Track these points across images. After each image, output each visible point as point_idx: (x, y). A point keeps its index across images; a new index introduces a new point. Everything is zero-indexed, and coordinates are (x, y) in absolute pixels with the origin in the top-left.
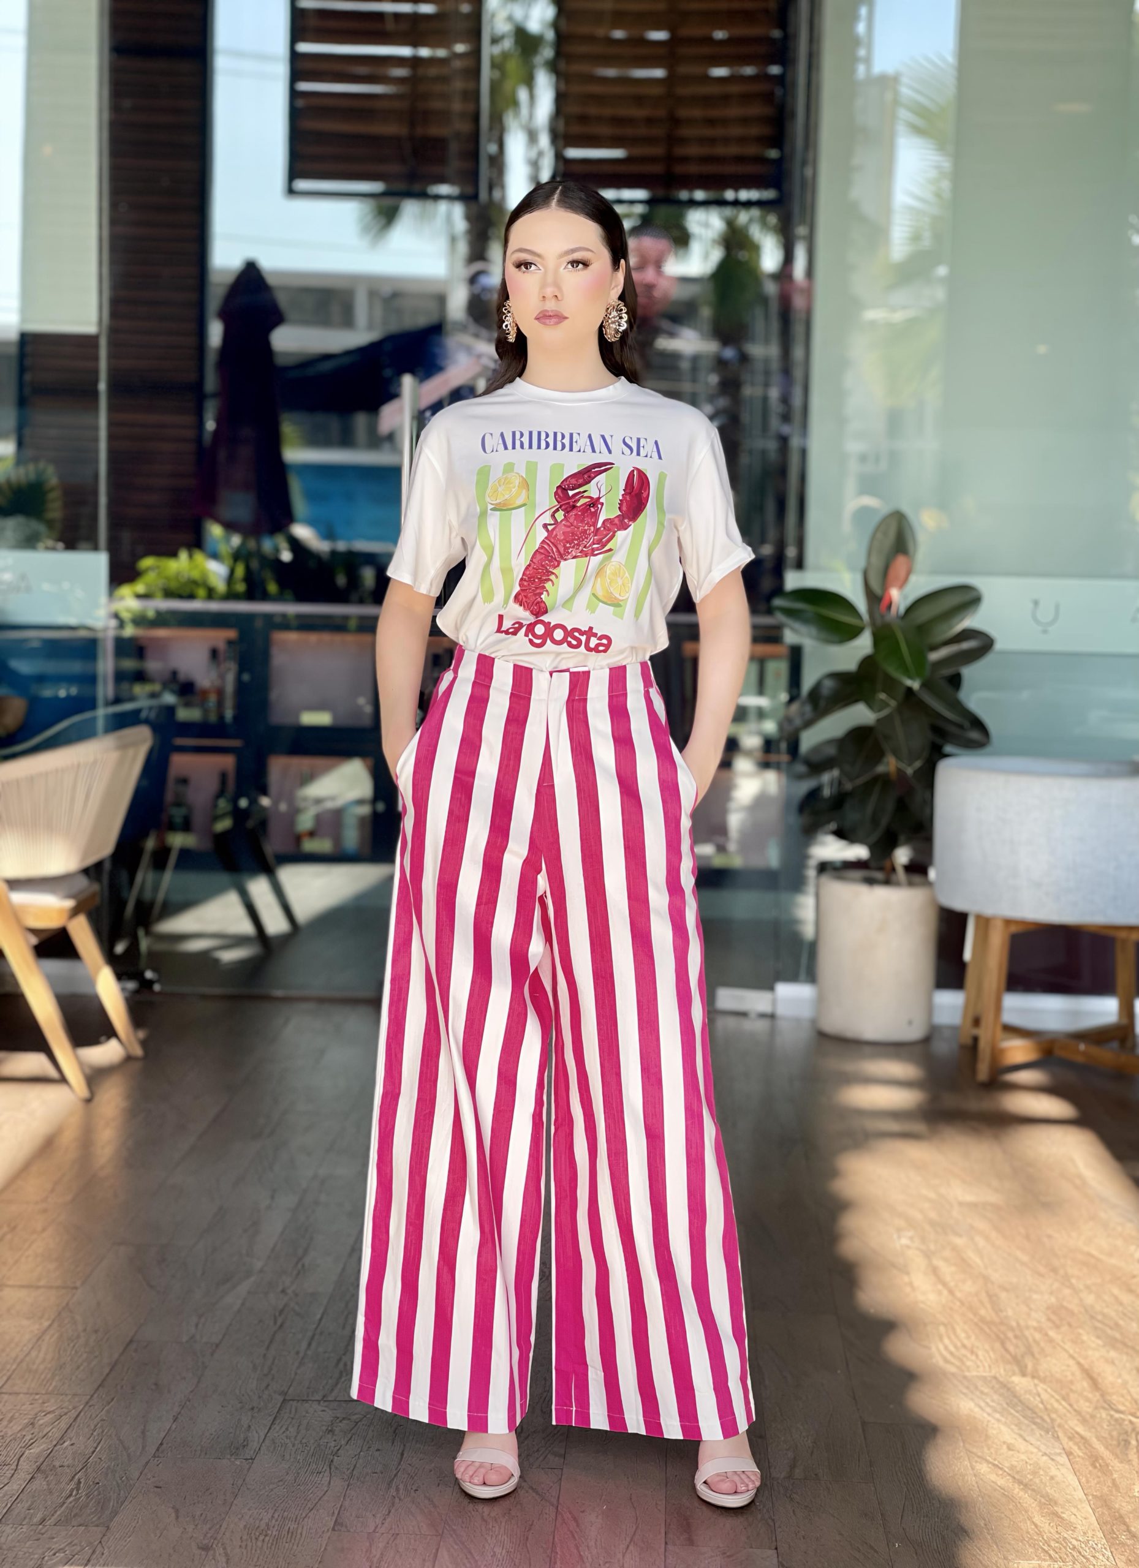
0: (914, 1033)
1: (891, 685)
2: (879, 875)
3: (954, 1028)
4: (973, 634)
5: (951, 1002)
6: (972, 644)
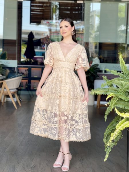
0: (92, 105)
1: (90, 73)
4: (98, 68)
5: (96, 102)
6: (98, 69)
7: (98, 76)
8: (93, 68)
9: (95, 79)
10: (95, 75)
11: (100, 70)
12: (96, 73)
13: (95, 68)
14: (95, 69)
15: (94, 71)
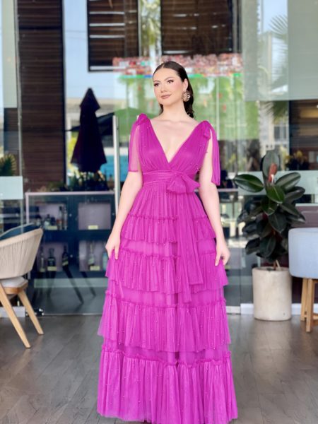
0: (286, 317)
2: (272, 268)
3: (299, 315)
4: (298, 188)
5: (297, 308)
6: (298, 191)
7: (302, 217)
8: (283, 187)
9: (289, 226)
10: (289, 211)
11: (306, 193)
12: (294, 203)
13: (288, 187)
14: (287, 192)
15: (286, 197)
